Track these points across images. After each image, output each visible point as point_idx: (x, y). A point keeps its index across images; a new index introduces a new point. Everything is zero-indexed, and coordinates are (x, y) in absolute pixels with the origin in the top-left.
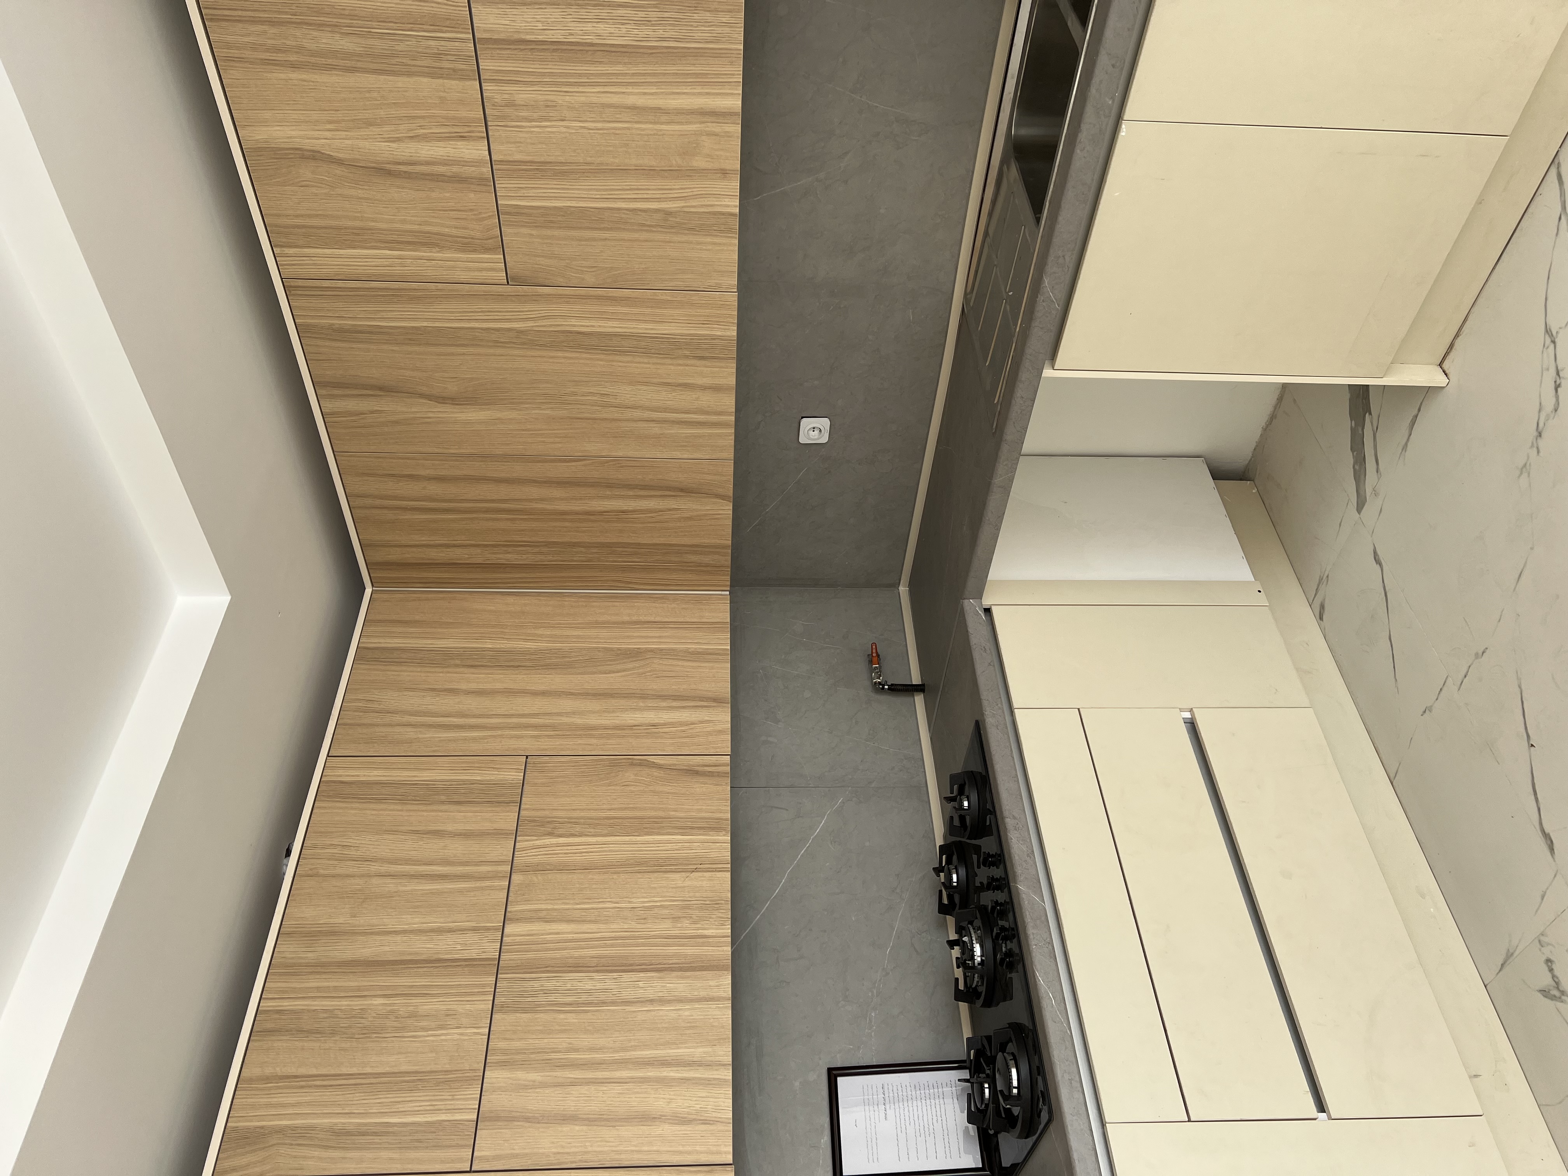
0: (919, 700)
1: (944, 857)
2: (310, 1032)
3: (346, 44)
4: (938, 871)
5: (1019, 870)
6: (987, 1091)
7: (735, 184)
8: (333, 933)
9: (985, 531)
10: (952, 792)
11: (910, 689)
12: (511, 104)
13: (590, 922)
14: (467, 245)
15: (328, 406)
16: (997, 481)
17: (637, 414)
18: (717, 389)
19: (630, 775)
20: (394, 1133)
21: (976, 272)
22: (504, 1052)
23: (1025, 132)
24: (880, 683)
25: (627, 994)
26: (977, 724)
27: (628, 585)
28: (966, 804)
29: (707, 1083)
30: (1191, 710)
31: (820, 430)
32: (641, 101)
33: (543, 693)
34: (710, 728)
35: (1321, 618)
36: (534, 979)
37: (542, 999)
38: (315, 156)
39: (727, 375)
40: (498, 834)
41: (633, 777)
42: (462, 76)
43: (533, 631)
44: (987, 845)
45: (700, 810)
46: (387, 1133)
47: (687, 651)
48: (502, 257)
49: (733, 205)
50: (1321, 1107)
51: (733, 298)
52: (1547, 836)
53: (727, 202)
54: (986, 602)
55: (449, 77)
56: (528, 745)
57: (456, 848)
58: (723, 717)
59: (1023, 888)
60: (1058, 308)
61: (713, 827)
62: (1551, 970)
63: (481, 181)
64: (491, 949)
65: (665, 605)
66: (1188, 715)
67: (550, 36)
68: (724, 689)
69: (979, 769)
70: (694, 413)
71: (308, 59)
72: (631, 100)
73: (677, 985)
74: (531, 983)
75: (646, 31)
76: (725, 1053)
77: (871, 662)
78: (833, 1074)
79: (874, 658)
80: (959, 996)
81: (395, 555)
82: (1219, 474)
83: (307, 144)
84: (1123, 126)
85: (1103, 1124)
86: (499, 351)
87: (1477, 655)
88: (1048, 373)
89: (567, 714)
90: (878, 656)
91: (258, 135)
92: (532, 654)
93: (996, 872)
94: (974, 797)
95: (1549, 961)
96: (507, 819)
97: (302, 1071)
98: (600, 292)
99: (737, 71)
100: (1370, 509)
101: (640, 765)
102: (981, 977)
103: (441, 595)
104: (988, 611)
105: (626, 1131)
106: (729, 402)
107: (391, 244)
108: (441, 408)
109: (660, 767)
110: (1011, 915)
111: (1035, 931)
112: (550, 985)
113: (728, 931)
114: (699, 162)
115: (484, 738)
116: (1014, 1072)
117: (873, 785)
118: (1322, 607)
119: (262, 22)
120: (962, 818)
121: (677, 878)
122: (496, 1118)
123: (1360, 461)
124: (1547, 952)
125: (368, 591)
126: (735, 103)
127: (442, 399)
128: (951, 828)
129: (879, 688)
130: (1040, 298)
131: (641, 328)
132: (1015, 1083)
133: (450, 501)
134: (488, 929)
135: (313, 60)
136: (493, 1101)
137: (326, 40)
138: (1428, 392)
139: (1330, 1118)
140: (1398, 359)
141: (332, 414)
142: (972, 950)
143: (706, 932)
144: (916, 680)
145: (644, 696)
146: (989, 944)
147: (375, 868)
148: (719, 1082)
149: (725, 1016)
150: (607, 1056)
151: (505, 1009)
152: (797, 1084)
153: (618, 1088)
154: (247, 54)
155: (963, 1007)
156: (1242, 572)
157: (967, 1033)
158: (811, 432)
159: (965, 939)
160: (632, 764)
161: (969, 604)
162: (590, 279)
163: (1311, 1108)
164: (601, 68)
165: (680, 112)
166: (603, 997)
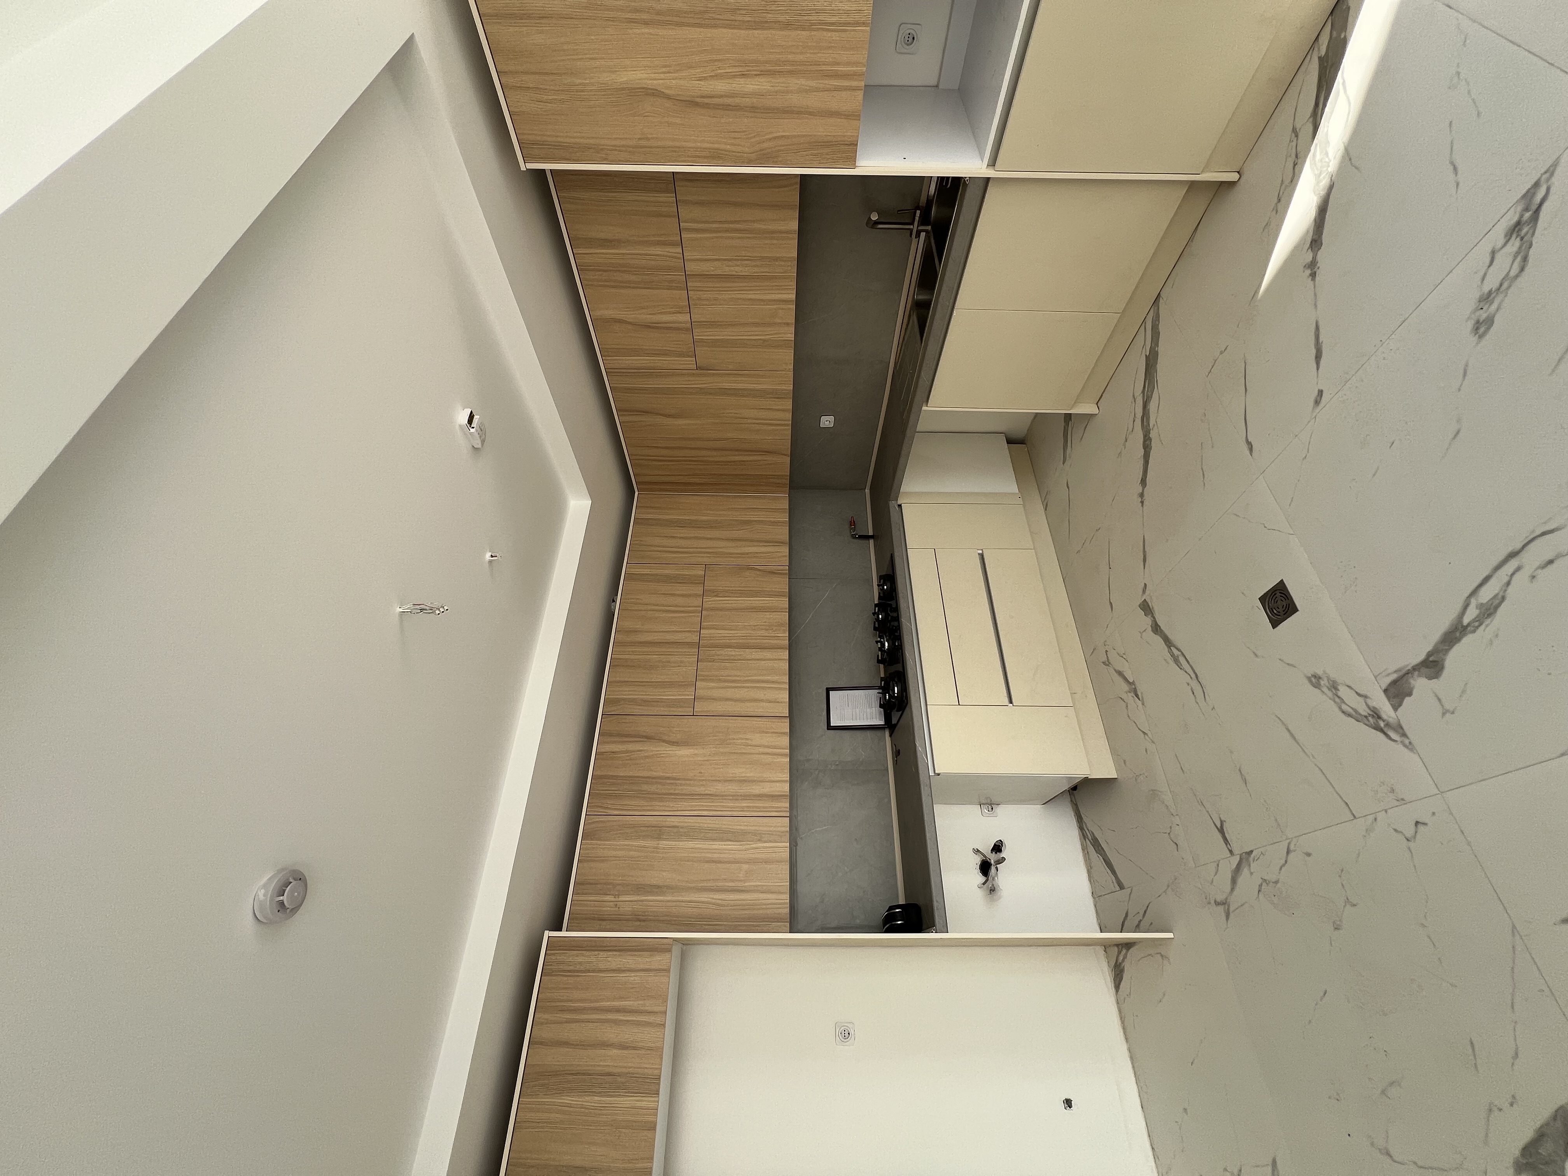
0: (872, 541)
1: (877, 608)
2: (631, 666)
3: (633, 278)
4: (874, 614)
5: (902, 613)
6: (887, 697)
7: (792, 329)
8: (635, 631)
9: (899, 473)
10: (880, 583)
11: (868, 537)
12: (699, 299)
13: (734, 630)
14: (681, 355)
15: (623, 419)
16: (903, 452)
17: (749, 421)
18: (783, 410)
19: (747, 573)
20: (665, 702)
21: (900, 354)
22: (703, 676)
23: (921, 297)
24: (854, 535)
25: (749, 657)
26: (891, 554)
27: (745, 491)
28: (885, 587)
29: (780, 689)
30: (982, 550)
31: (830, 422)
32: (753, 297)
33: (711, 539)
34: (780, 554)
35: (1046, 510)
36: (713, 650)
37: (716, 657)
38: (620, 321)
39: (788, 404)
40: (696, 595)
41: (748, 574)
42: (680, 289)
43: (705, 512)
44: (893, 603)
45: (776, 588)
46: (662, 702)
47: (770, 521)
48: (695, 359)
49: (792, 337)
50: (1011, 702)
51: (791, 374)
52: (1111, 603)
53: (789, 335)
54: (899, 502)
55: (674, 289)
56: (706, 560)
57: (680, 601)
58: (785, 550)
59: (903, 620)
60: (929, 384)
61: (780, 595)
62: (1107, 654)
63: (687, 329)
64: (696, 639)
65: (761, 501)
66: (981, 552)
67: (717, 272)
68: (786, 538)
69: (891, 573)
70: (774, 420)
71: (618, 284)
72: (750, 297)
73: (768, 654)
74: (712, 652)
75: (756, 270)
76: (786, 679)
77: (851, 525)
78: (828, 690)
79: (852, 523)
80: (879, 662)
81: (647, 479)
82: (1010, 441)
83: (618, 317)
84: (955, 311)
85: (926, 705)
86: (692, 396)
87: (1097, 530)
88: (924, 408)
89: (721, 548)
90: (854, 522)
91: (598, 313)
92: (706, 522)
93: (895, 615)
94: (889, 584)
95: (1106, 651)
96: (699, 590)
97: (629, 680)
98: (736, 372)
99: (793, 284)
100: (1068, 463)
101: (752, 569)
102: (887, 655)
103: (667, 496)
104: (900, 506)
105: (748, 704)
106: (789, 416)
107: (648, 355)
108: (668, 419)
109: (760, 570)
110: (898, 631)
111: (907, 637)
112: (718, 653)
113: (787, 635)
114: (778, 320)
115: (688, 557)
116: (896, 688)
117: (849, 578)
118: (1047, 505)
119: (600, 271)
120: (884, 593)
121: (768, 615)
122: (702, 698)
123: (1066, 441)
124: (1107, 648)
125: (636, 493)
126: (793, 296)
127: (669, 416)
128: (880, 598)
129: (854, 537)
130: (920, 380)
131: (752, 386)
132: (896, 692)
133: (671, 457)
134: (694, 631)
135: (621, 284)
136: (700, 692)
137: (627, 277)
138: (1091, 416)
139: (1013, 706)
140: (1077, 402)
141: (624, 422)
142: (885, 645)
143: (778, 635)
144: (871, 533)
145: (752, 541)
146: (891, 642)
147: (649, 607)
148: (785, 689)
149: (786, 666)
150: (742, 679)
151: (702, 661)
152: (814, 693)
153: (746, 690)
154: (595, 283)
155: (882, 666)
156: (1014, 488)
157: (882, 675)
158: (826, 422)
159: (882, 640)
160: (748, 569)
161: (892, 504)
162: (731, 367)
163: (1006, 701)
164: (736, 284)
165: (770, 300)
166: (739, 658)
